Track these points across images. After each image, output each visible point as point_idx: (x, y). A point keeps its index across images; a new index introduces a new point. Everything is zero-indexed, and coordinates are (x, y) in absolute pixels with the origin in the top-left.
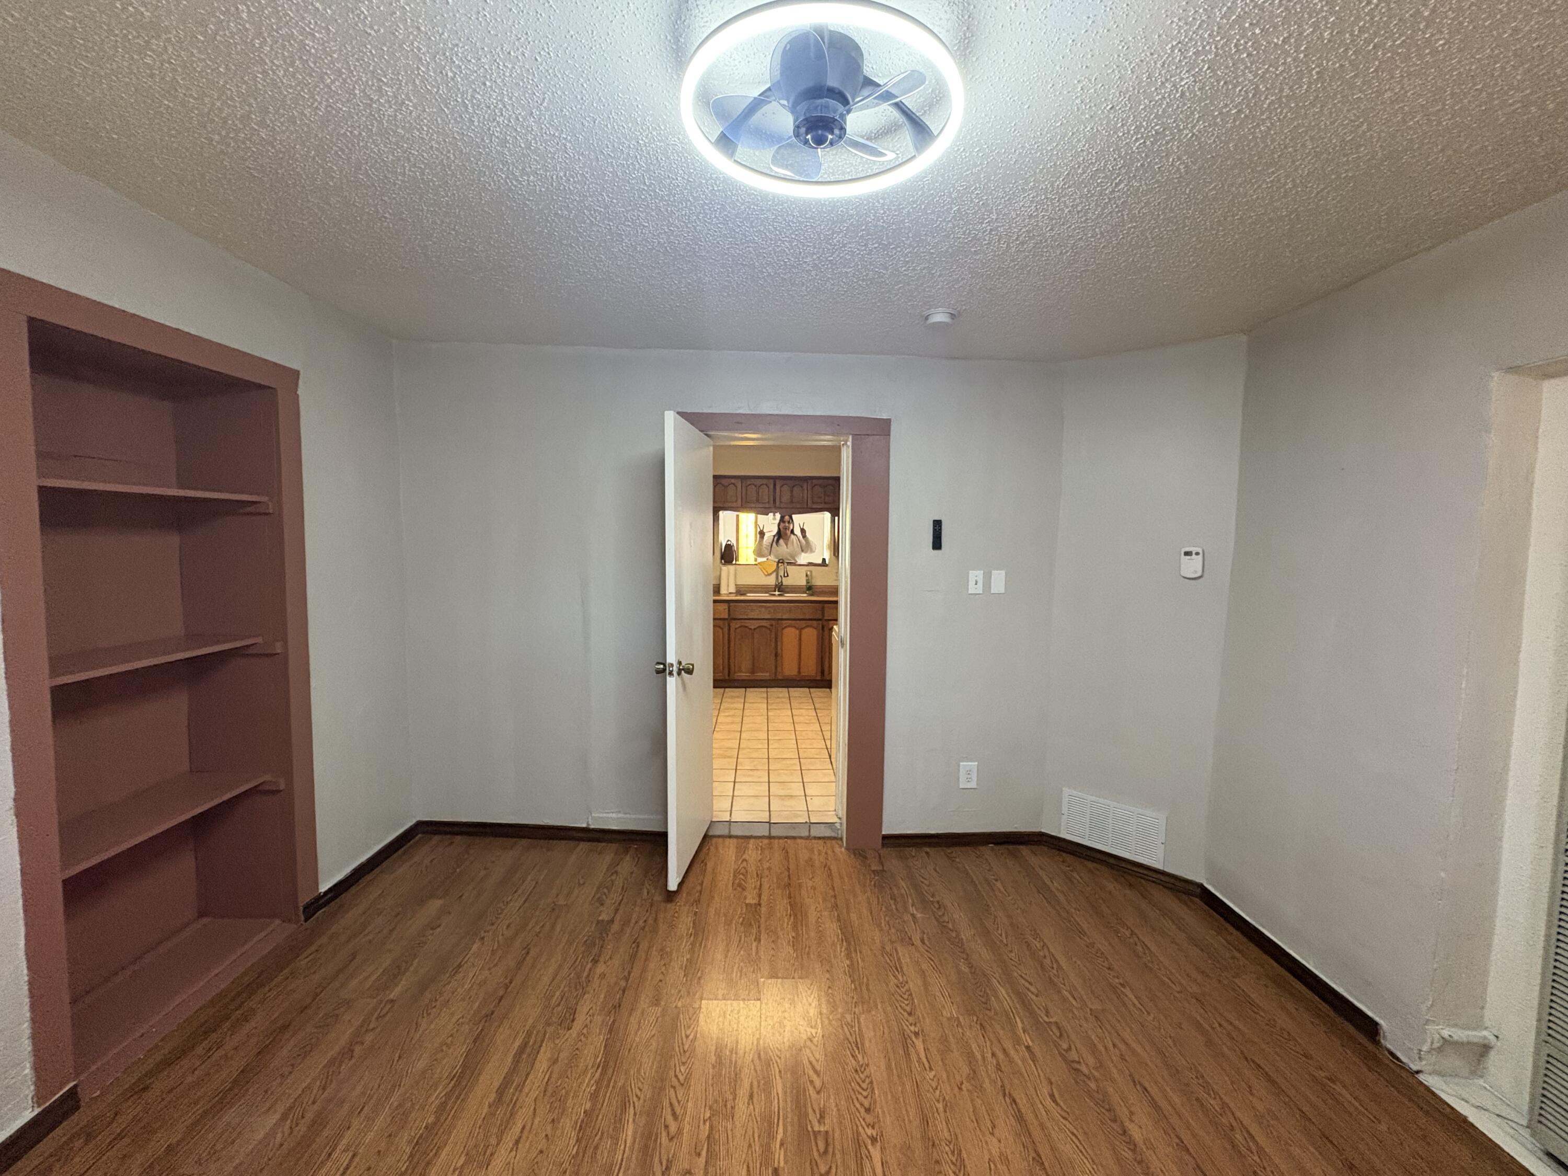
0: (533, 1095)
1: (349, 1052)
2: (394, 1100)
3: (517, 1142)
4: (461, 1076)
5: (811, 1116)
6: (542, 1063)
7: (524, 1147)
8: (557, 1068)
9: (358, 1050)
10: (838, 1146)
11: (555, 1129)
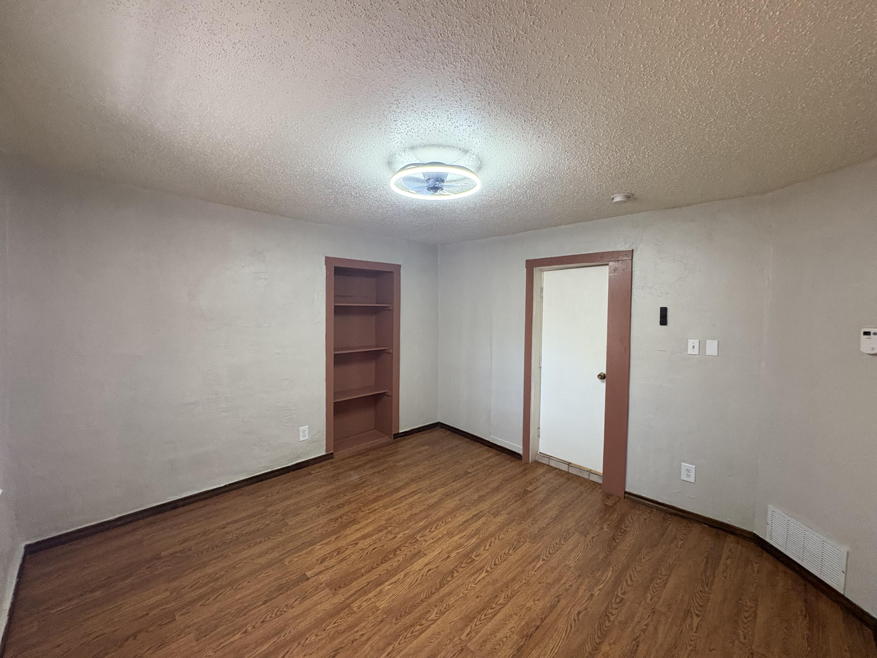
0: (407, 502)
1: (379, 472)
2: (379, 486)
3: (396, 509)
4: (397, 489)
5: (475, 553)
6: (416, 497)
7: (395, 511)
8: (419, 500)
9: (382, 472)
10: (474, 565)
11: (405, 512)
